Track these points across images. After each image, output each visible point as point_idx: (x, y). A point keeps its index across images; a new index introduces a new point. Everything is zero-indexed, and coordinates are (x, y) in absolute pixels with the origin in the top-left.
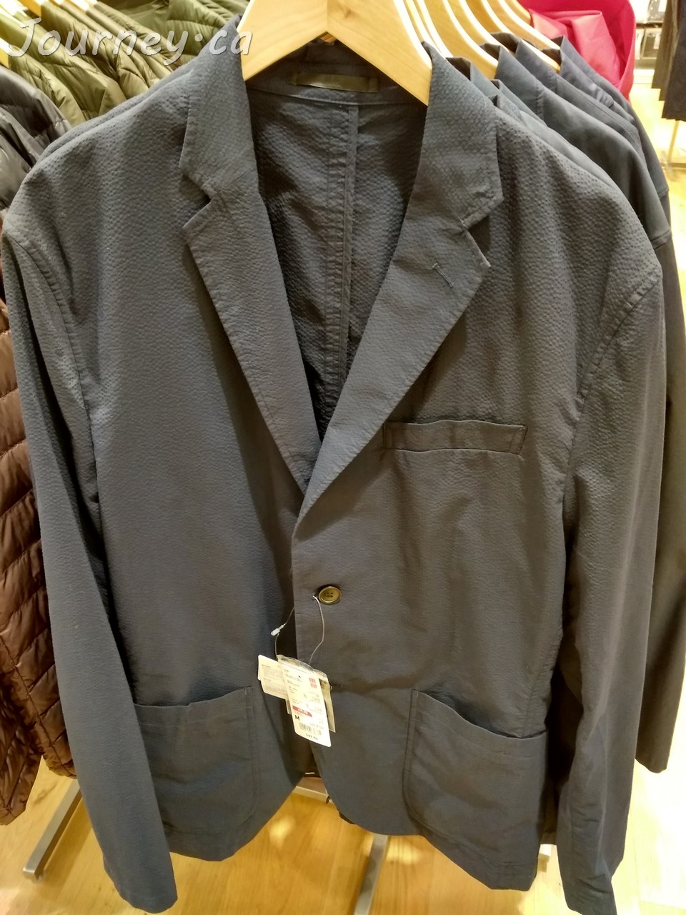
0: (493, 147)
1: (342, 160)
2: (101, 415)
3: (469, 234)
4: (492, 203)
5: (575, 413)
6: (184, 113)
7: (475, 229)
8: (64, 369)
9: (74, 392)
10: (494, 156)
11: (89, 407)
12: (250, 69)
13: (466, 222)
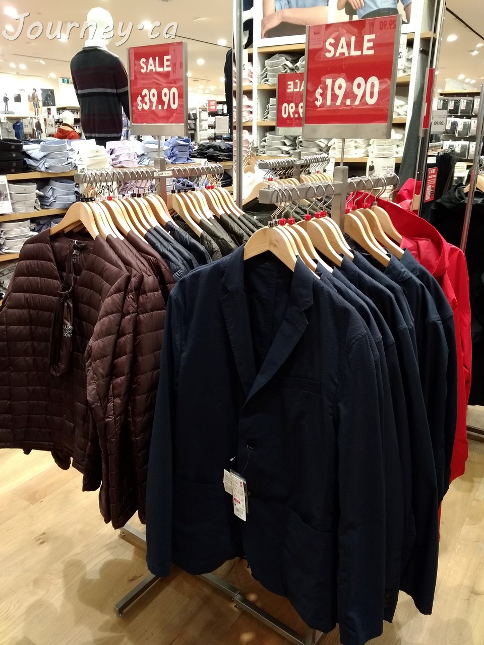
0: (312, 288)
1: (272, 286)
2: (184, 354)
3: (304, 313)
4: (310, 304)
5: (337, 381)
6: (225, 267)
7: (305, 311)
8: (177, 337)
9: (178, 345)
10: (311, 290)
11: (182, 351)
12: (246, 257)
13: (303, 309)
